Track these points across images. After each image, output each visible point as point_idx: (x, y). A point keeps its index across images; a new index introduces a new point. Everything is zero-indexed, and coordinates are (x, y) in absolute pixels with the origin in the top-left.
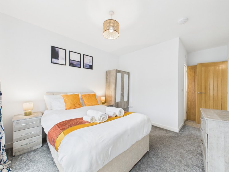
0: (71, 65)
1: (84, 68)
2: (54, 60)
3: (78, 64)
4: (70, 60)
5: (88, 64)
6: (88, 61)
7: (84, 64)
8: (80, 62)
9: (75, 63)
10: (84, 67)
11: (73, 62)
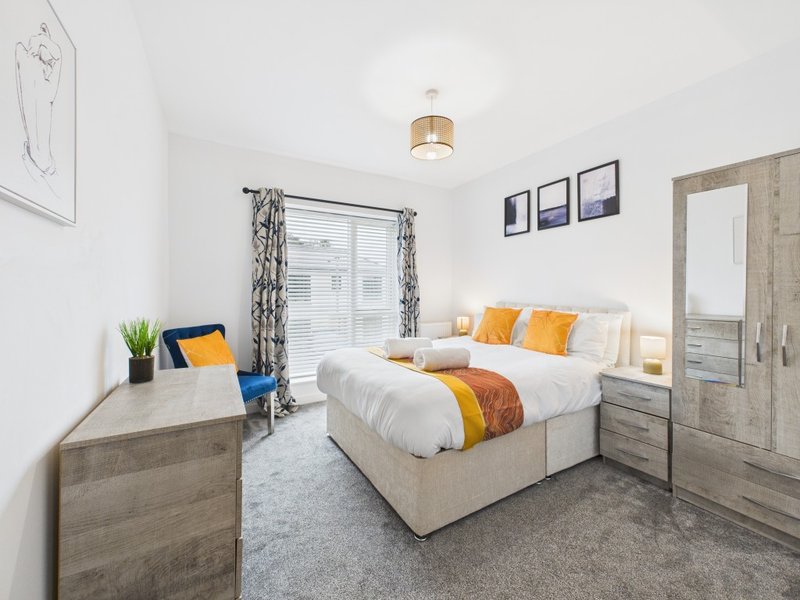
0: (543, 224)
1: (580, 220)
2: (511, 229)
3: (559, 217)
4: (539, 212)
5: (598, 198)
6: (596, 189)
7: (582, 207)
8: (568, 206)
9: (551, 216)
10: (582, 217)
11: (546, 215)
